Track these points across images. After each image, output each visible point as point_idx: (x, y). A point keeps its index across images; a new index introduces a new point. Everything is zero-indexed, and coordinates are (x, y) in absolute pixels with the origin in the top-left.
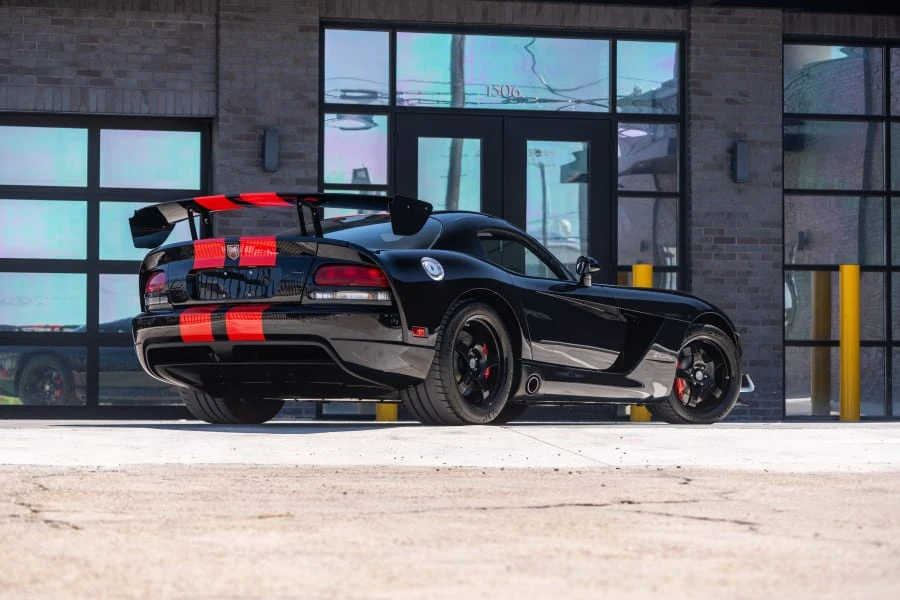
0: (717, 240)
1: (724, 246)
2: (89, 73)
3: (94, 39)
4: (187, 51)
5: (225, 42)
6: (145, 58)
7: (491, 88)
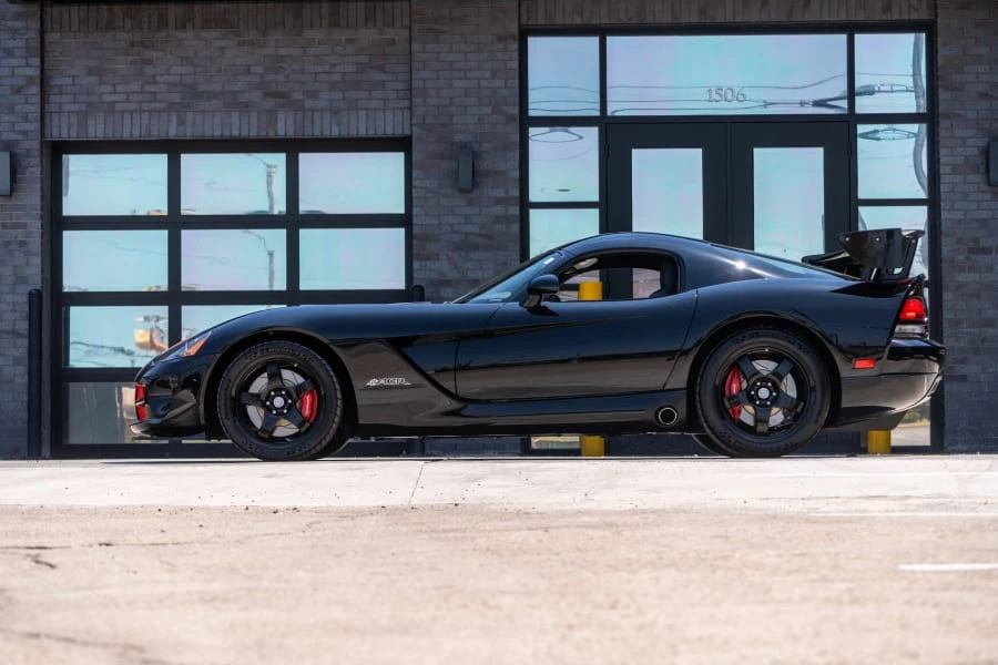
0: (971, 251)
1: (979, 257)
2: (278, 95)
3: (281, 59)
4: (381, 69)
5: (418, 57)
6: (336, 77)
7: (714, 91)
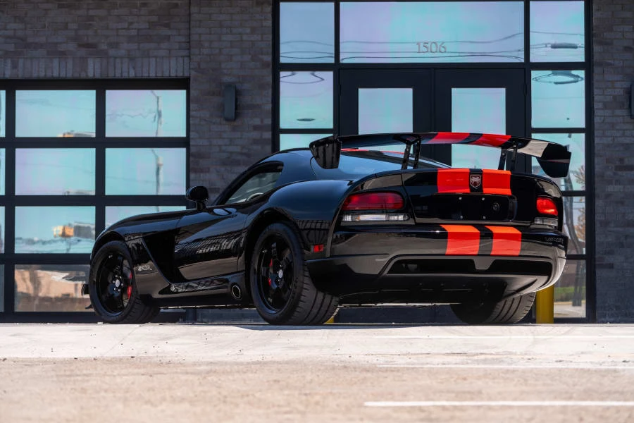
0: (617, 168)
1: (624, 173)
2: (88, 46)
3: (91, 18)
4: (167, 26)
5: (195, 17)
7: (422, 45)
